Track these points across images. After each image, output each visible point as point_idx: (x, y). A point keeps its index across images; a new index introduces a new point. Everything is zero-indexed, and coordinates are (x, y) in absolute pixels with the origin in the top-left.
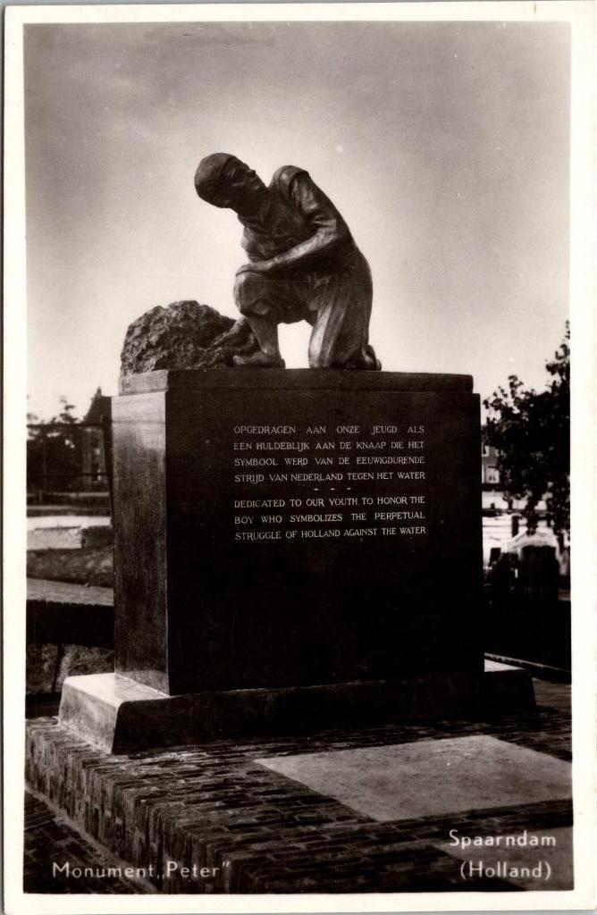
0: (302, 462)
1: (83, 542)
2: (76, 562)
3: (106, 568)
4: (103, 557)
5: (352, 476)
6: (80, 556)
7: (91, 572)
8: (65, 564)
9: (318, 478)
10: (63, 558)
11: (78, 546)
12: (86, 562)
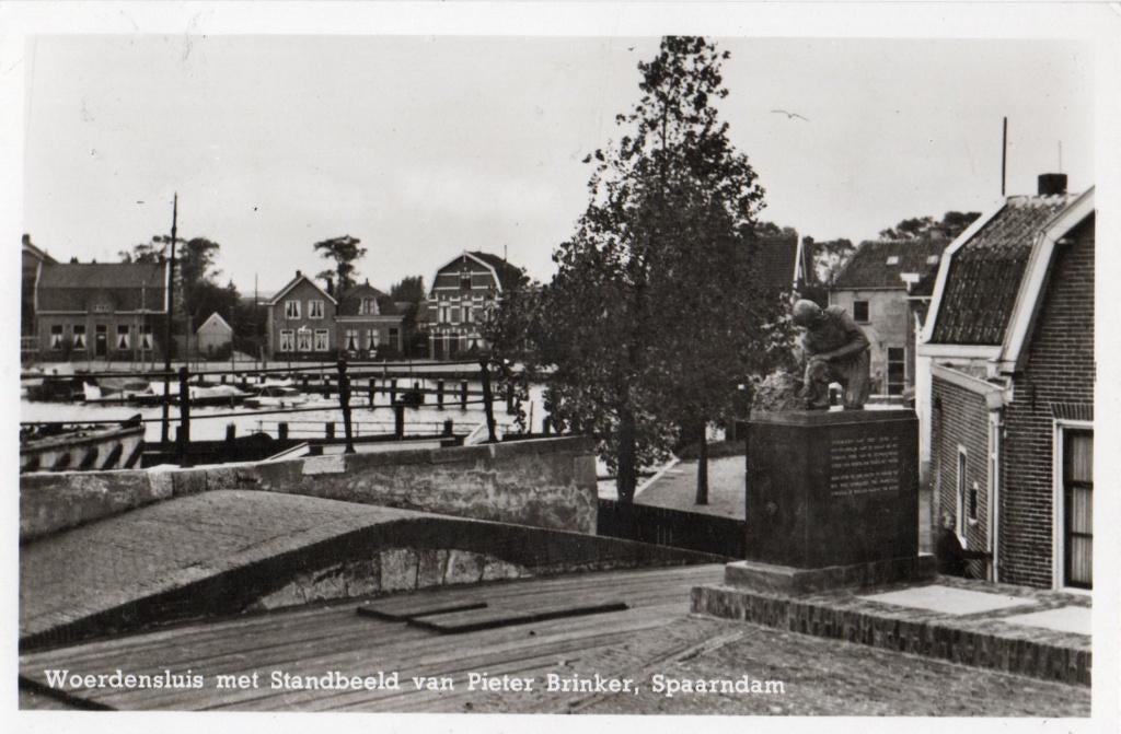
0: (854, 456)
1: (346, 466)
2: (341, 483)
3: (362, 488)
4: (359, 479)
5: (872, 462)
6: (343, 478)
7: (352, 491)
8: (333, 485)
9: (860, 464)
10: (332, 480)
11: (342, 470)
12: (348, 483)
